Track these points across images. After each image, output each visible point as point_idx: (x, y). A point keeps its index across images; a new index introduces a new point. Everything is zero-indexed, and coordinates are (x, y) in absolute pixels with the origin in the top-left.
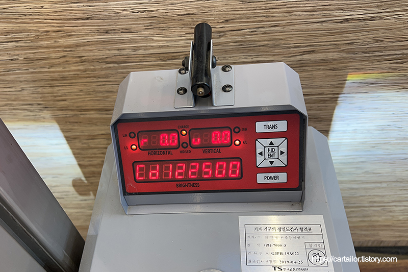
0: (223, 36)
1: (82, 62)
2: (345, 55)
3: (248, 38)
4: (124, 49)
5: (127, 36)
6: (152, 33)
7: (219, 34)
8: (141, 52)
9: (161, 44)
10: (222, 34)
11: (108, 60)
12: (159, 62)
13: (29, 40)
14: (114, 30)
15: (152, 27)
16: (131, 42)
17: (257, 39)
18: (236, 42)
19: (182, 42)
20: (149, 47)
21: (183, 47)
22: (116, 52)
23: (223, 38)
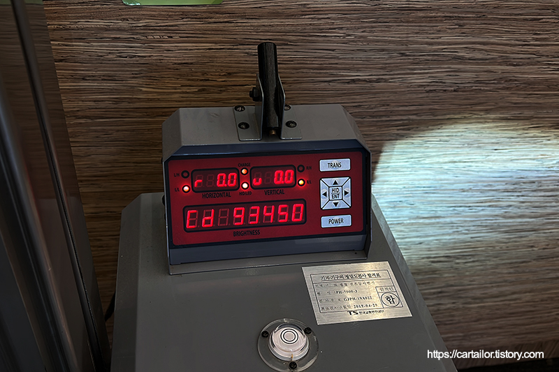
0: (224, 91)
4: (103, 101)
5: (108, 84)
6: (141, 83)
7: (220, 89)
8: (124, 105)
9: (150, 96)
10: (222, 88)
11: (79, 113)
12: (145, 119)
14: (93, 76)
15: (142, 75)
16: (113, 92)
18: (239, 99)
19: (177, 96)
20: (135, 100)
21: (176, 101)
22: (92, 104)
23: (224, 93)
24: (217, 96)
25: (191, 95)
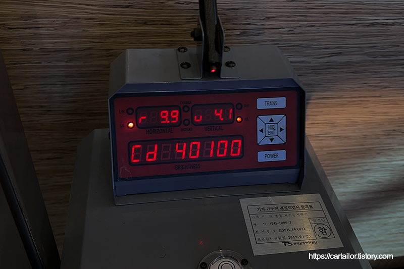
0: (262, 34)
1: (108, 56)
2: (367, 58)
3: (285, 37)
4: (159, 43)
5: (165, 29)
7: (258, 32)
10: (261, 31)
13: (53, 27)
14: (154, 21)
16: (169, 36)
17: (293, 38)
18: (273, 41)
24: (255, 38)
25: (234, 38)
